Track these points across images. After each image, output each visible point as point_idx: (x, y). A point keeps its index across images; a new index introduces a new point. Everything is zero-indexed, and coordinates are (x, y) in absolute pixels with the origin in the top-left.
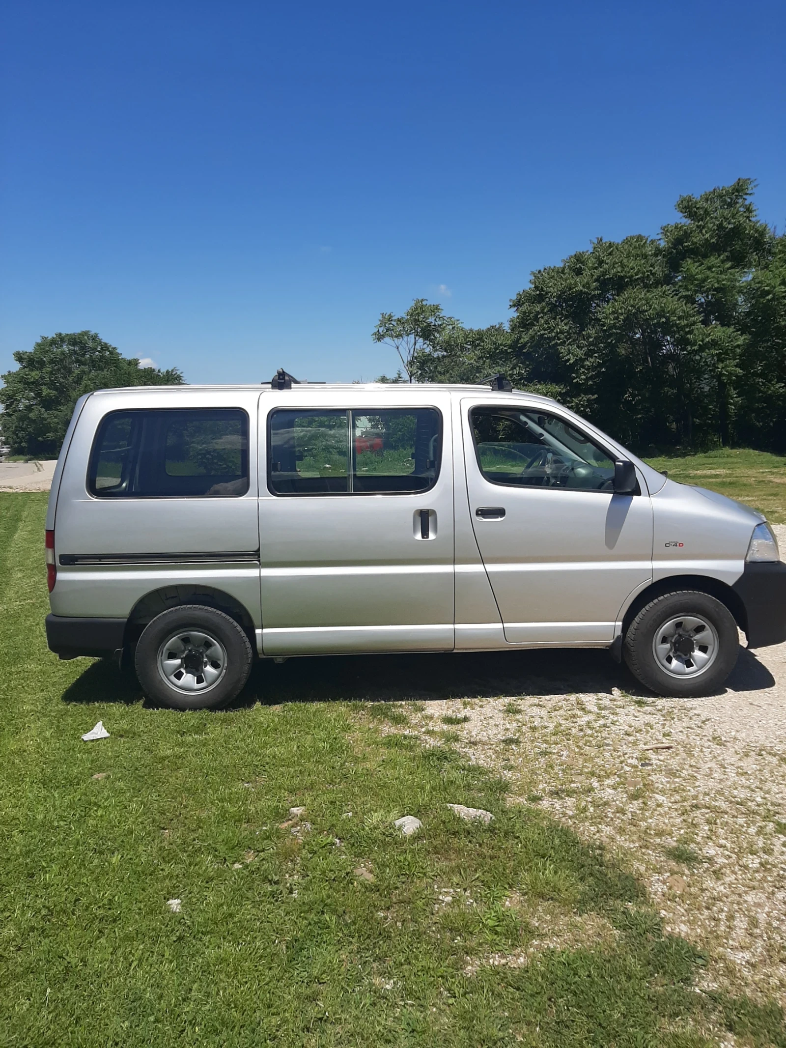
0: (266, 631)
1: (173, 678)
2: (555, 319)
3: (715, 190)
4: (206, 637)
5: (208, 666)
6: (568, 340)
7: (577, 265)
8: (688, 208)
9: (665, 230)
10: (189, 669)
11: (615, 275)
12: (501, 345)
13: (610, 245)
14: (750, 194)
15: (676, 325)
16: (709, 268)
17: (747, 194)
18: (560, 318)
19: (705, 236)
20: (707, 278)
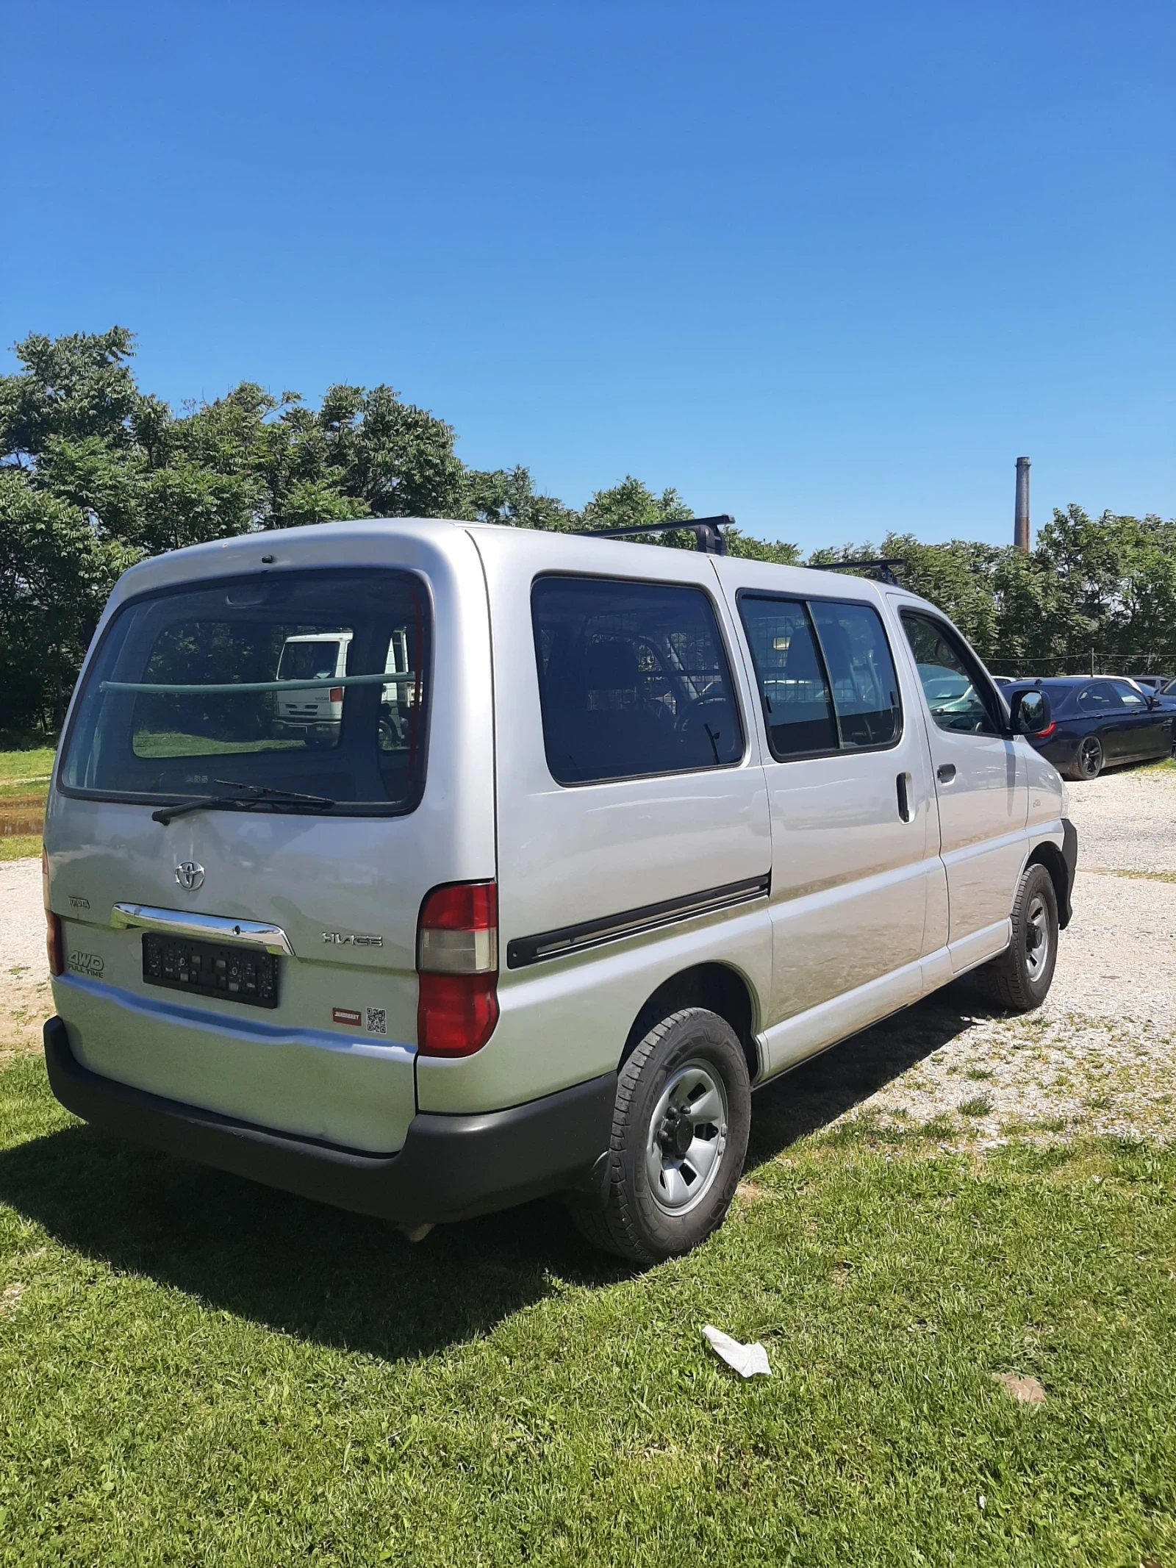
0: (768, 1034)
3: (76, 336)
8: (37, 355)
10: (671, 1158)
14: (130, 355)
17: (123, 352)
19: (77, 403)
20: (94, 470)
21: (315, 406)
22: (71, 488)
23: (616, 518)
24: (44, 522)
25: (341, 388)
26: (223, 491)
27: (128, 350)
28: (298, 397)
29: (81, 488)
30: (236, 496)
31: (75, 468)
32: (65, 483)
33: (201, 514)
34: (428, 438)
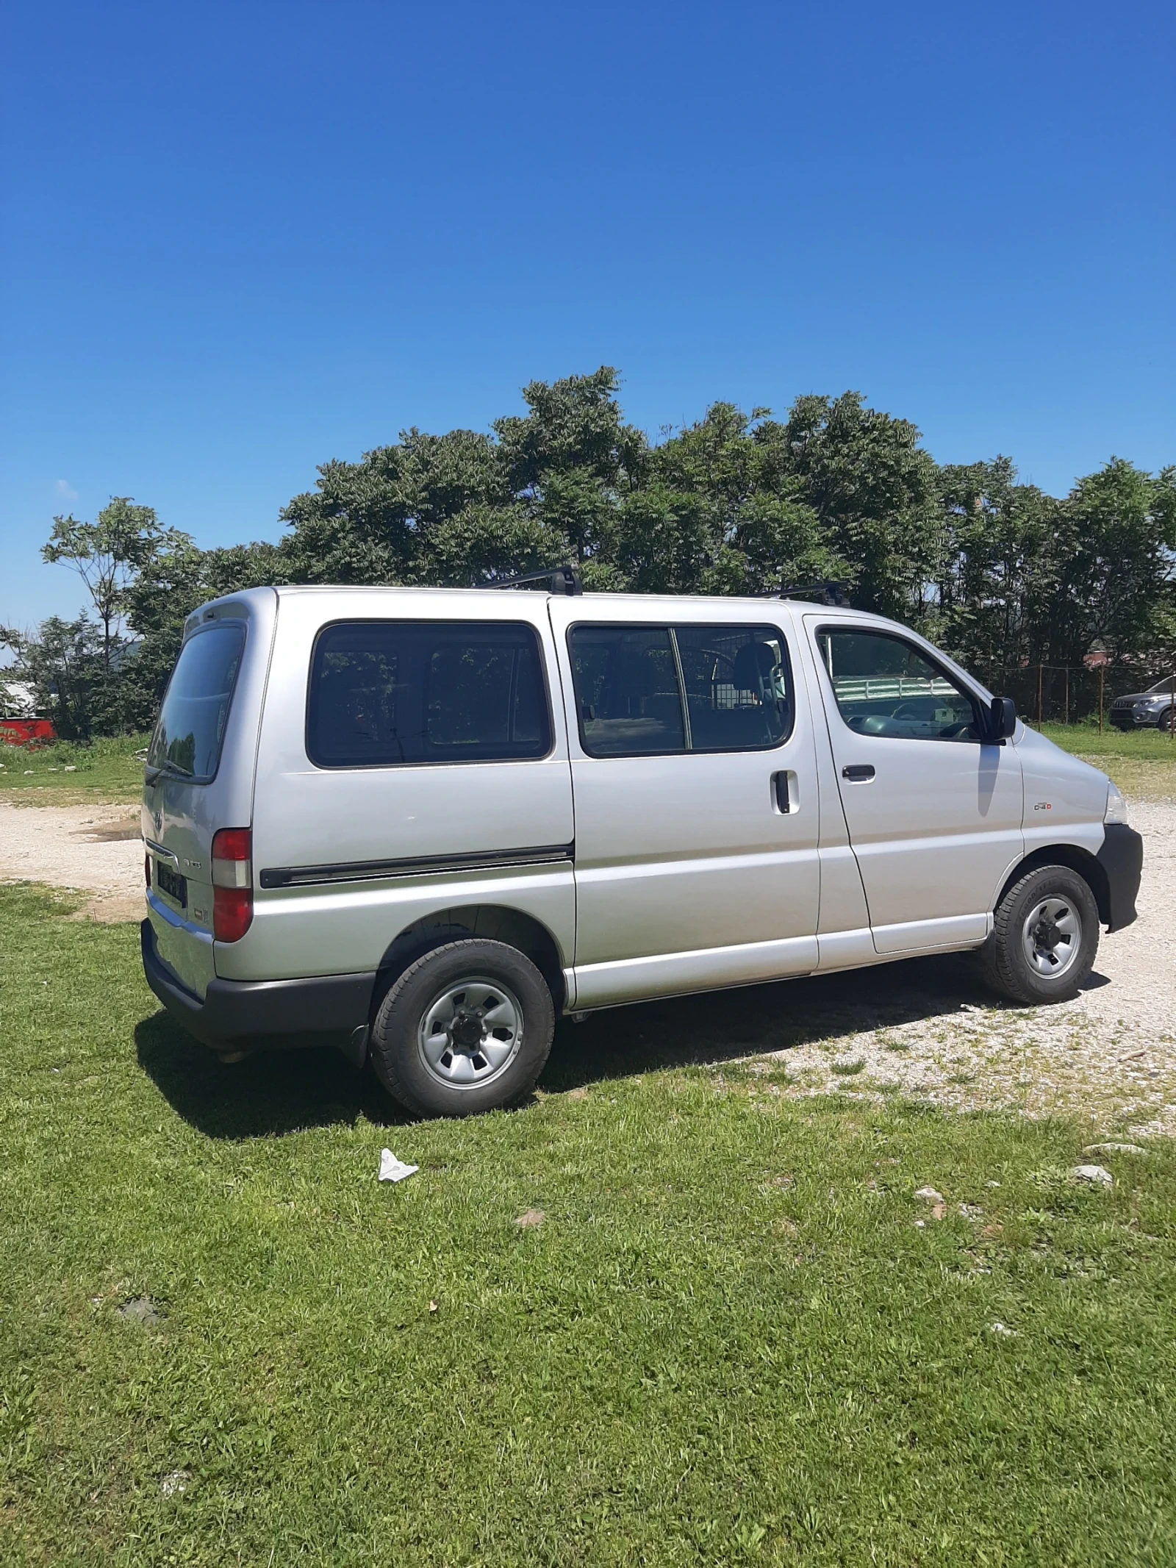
0: (579, 969)
1: (440, 1066)
2: (365, 541)
3: (571, 378)
4: (492, 991)
5: (488, 1038)
6: (388, 571)
7: (388, 466)
8: (539, 399)
9: (499, 427)
10: (460, 1047)
11: (450, 484)
12: (278, 575)
13: (433, 441)
14: (616, 390)
15: (546, 559)
16: (577, 483)
17: (610, 388)
18: (373, 540)
19: (567, 439)
20: (577, 497)
21: (783, 419)
22: (556, 515)
23: (1097, 502)
24: (531, 547)
25: (808, 399)
26: (684, 508)
27: (615, 386)
28: (767, 412)
29: (564, 514)
30: (695, 512)
31: (561, 498)
32: (553, 511)
33: (662, 531)
34: (885, 441)
